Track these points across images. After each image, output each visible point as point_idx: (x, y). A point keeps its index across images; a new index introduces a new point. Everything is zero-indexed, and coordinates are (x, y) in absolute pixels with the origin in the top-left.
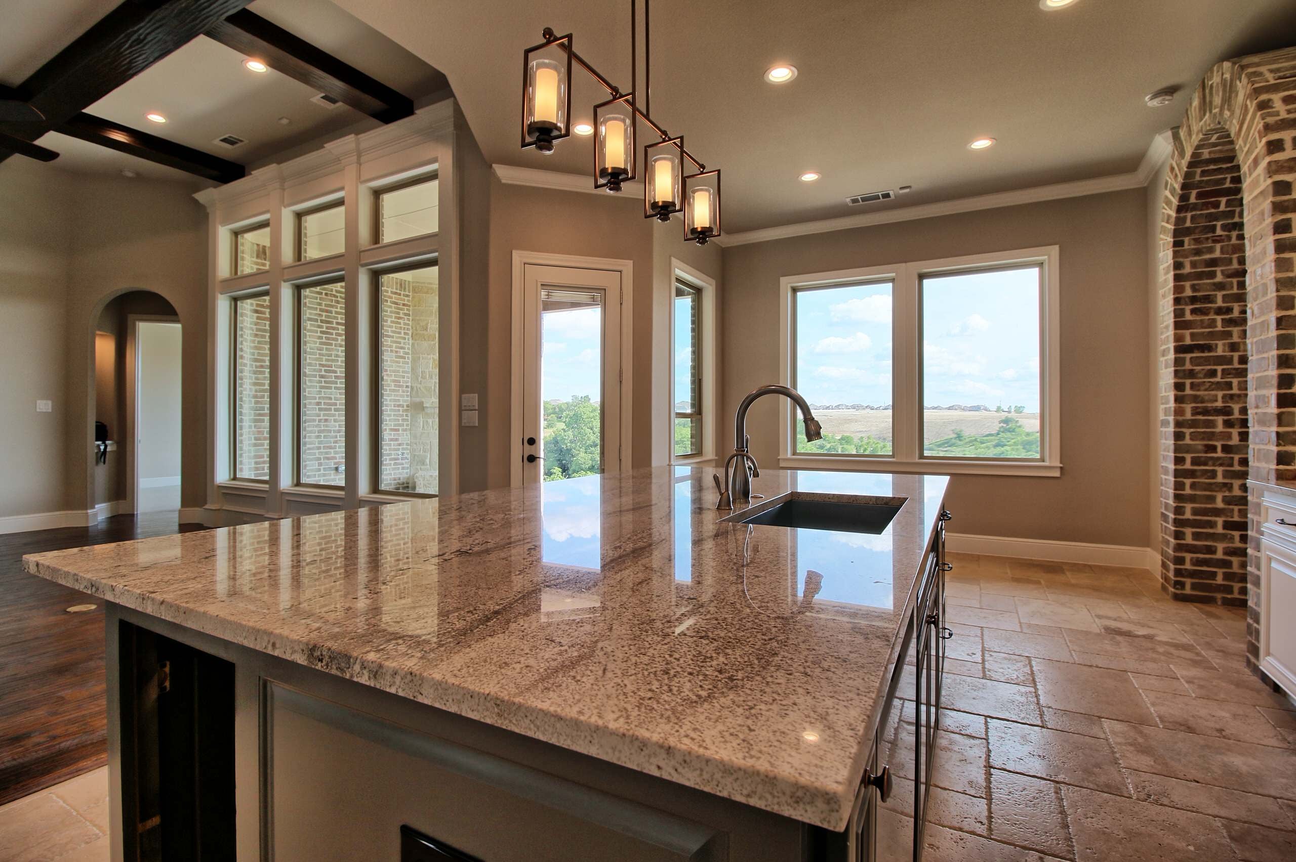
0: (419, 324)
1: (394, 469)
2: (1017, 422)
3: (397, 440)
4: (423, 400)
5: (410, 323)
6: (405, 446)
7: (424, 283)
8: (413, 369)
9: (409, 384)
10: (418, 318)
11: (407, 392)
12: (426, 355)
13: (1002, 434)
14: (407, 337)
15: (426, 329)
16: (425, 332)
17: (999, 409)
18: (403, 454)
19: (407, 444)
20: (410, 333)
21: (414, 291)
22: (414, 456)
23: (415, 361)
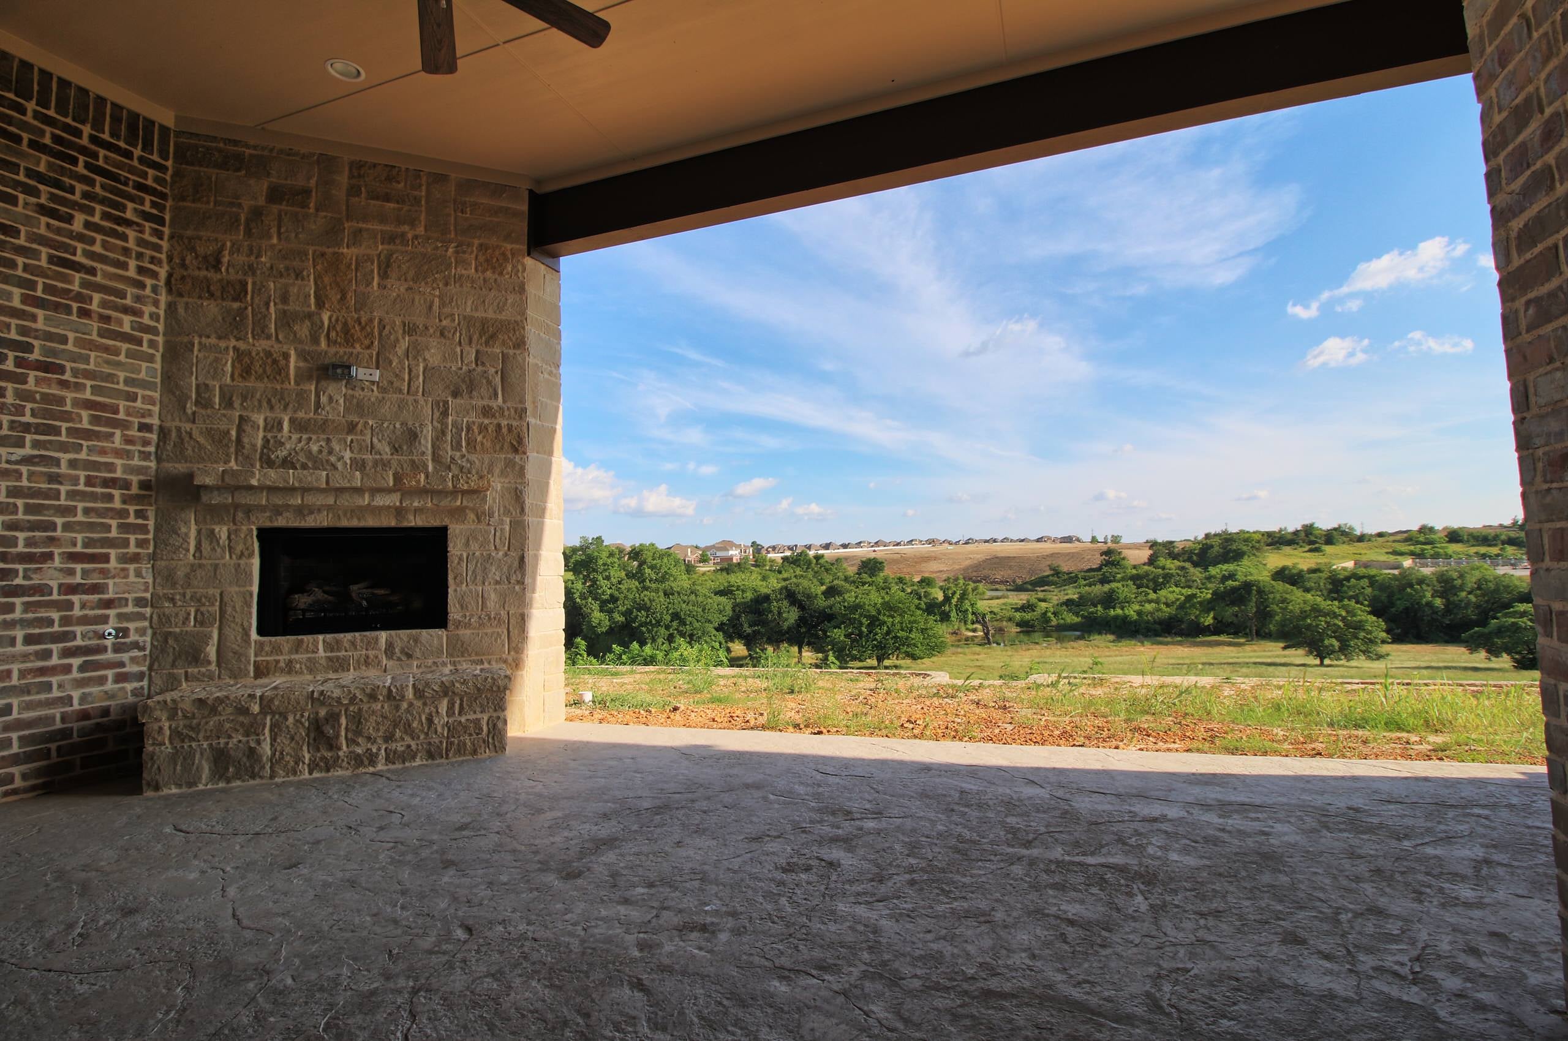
0: (193, 249)
1: (80, 683)
2: (1120, 553)
3: (96, 589)
4: (195, 467)
5: (165, 244)
6: (130, 609)
7: (214, 139)
8: (167, 377)
9: (155, 421)
10: (189, 233)
11: (146, 443)
12: (213, 340)
13: (1105, 569)
14: (149, 282)
15: (216, 265)
16: (211, 275)
17: (1094, 540)
18: (123, 632)
19: (140, 602)
20: (163, 273)
21: (181, 156)
22: (162, 638)
23: (175, 354)
